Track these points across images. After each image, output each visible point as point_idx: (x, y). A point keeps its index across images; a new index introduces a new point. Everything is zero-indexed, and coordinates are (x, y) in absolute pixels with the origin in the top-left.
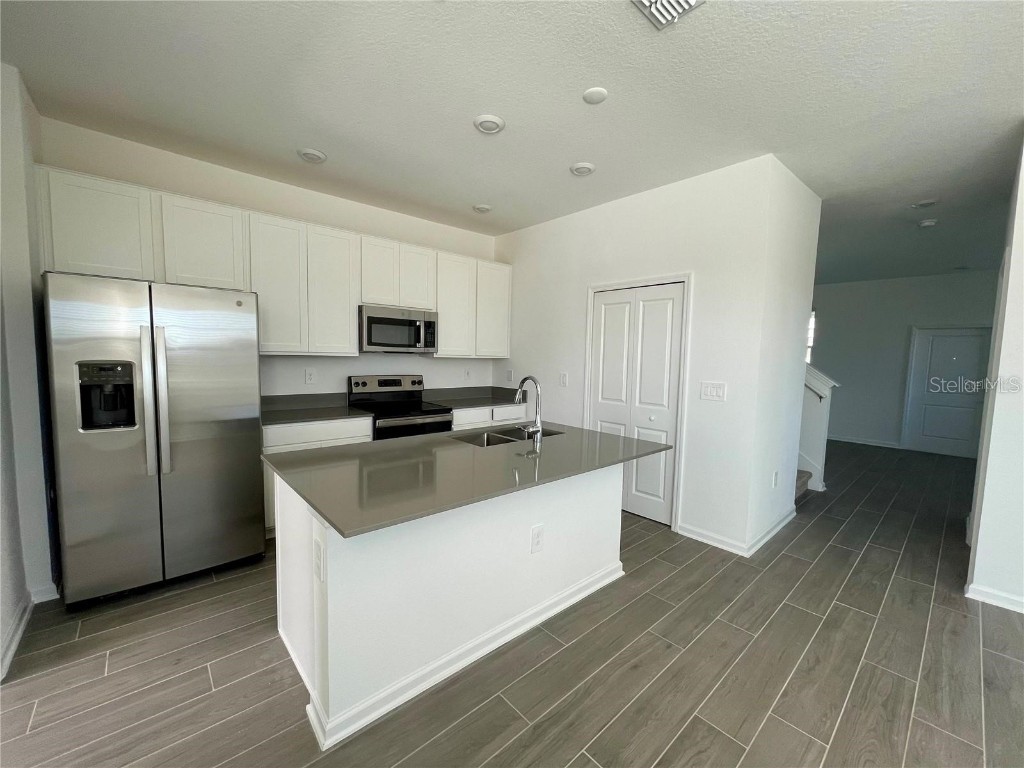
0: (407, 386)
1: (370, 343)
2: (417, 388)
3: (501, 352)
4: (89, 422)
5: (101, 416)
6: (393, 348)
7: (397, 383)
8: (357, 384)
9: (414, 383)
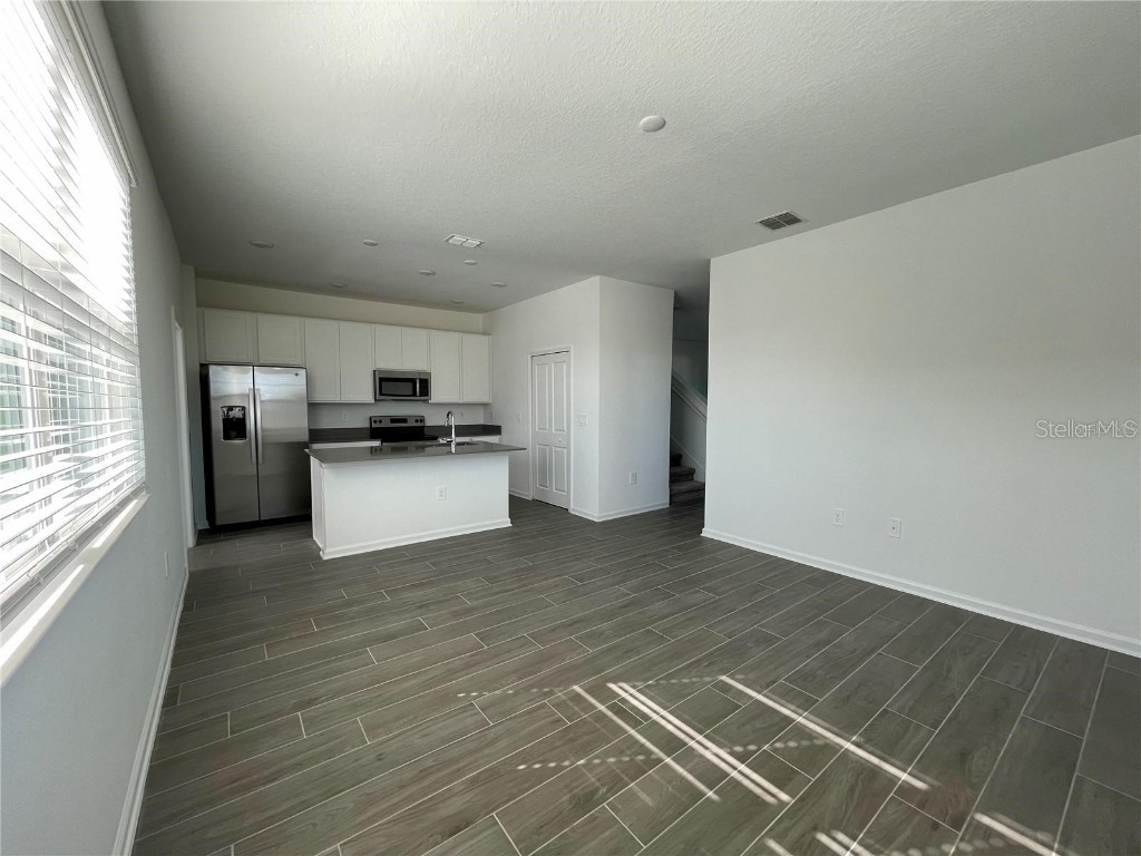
0: (411, 423)
1: (381, 394)
2: (419, 424)
3: (485, 399)
4: (227, 436)
5: (233, 434)
6: (398, 397)
7: (404, 421)
8: (375, 422)
9: (417, 421)
